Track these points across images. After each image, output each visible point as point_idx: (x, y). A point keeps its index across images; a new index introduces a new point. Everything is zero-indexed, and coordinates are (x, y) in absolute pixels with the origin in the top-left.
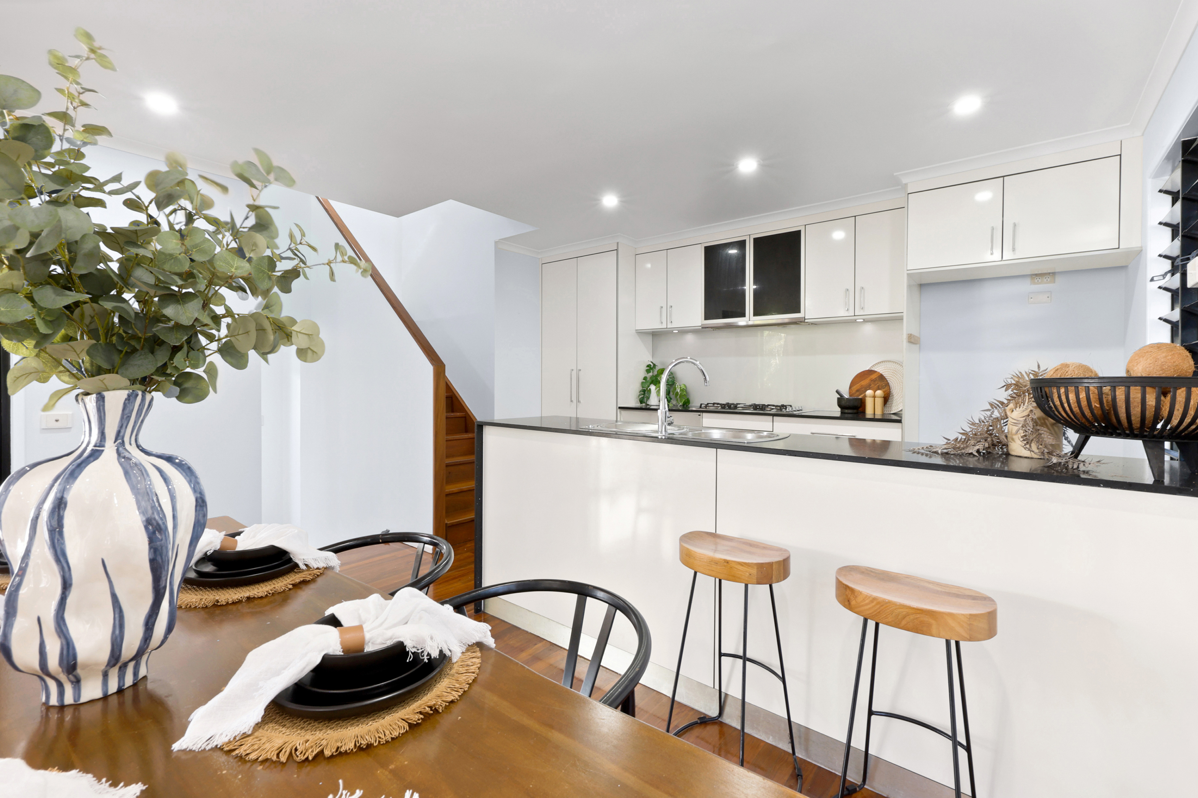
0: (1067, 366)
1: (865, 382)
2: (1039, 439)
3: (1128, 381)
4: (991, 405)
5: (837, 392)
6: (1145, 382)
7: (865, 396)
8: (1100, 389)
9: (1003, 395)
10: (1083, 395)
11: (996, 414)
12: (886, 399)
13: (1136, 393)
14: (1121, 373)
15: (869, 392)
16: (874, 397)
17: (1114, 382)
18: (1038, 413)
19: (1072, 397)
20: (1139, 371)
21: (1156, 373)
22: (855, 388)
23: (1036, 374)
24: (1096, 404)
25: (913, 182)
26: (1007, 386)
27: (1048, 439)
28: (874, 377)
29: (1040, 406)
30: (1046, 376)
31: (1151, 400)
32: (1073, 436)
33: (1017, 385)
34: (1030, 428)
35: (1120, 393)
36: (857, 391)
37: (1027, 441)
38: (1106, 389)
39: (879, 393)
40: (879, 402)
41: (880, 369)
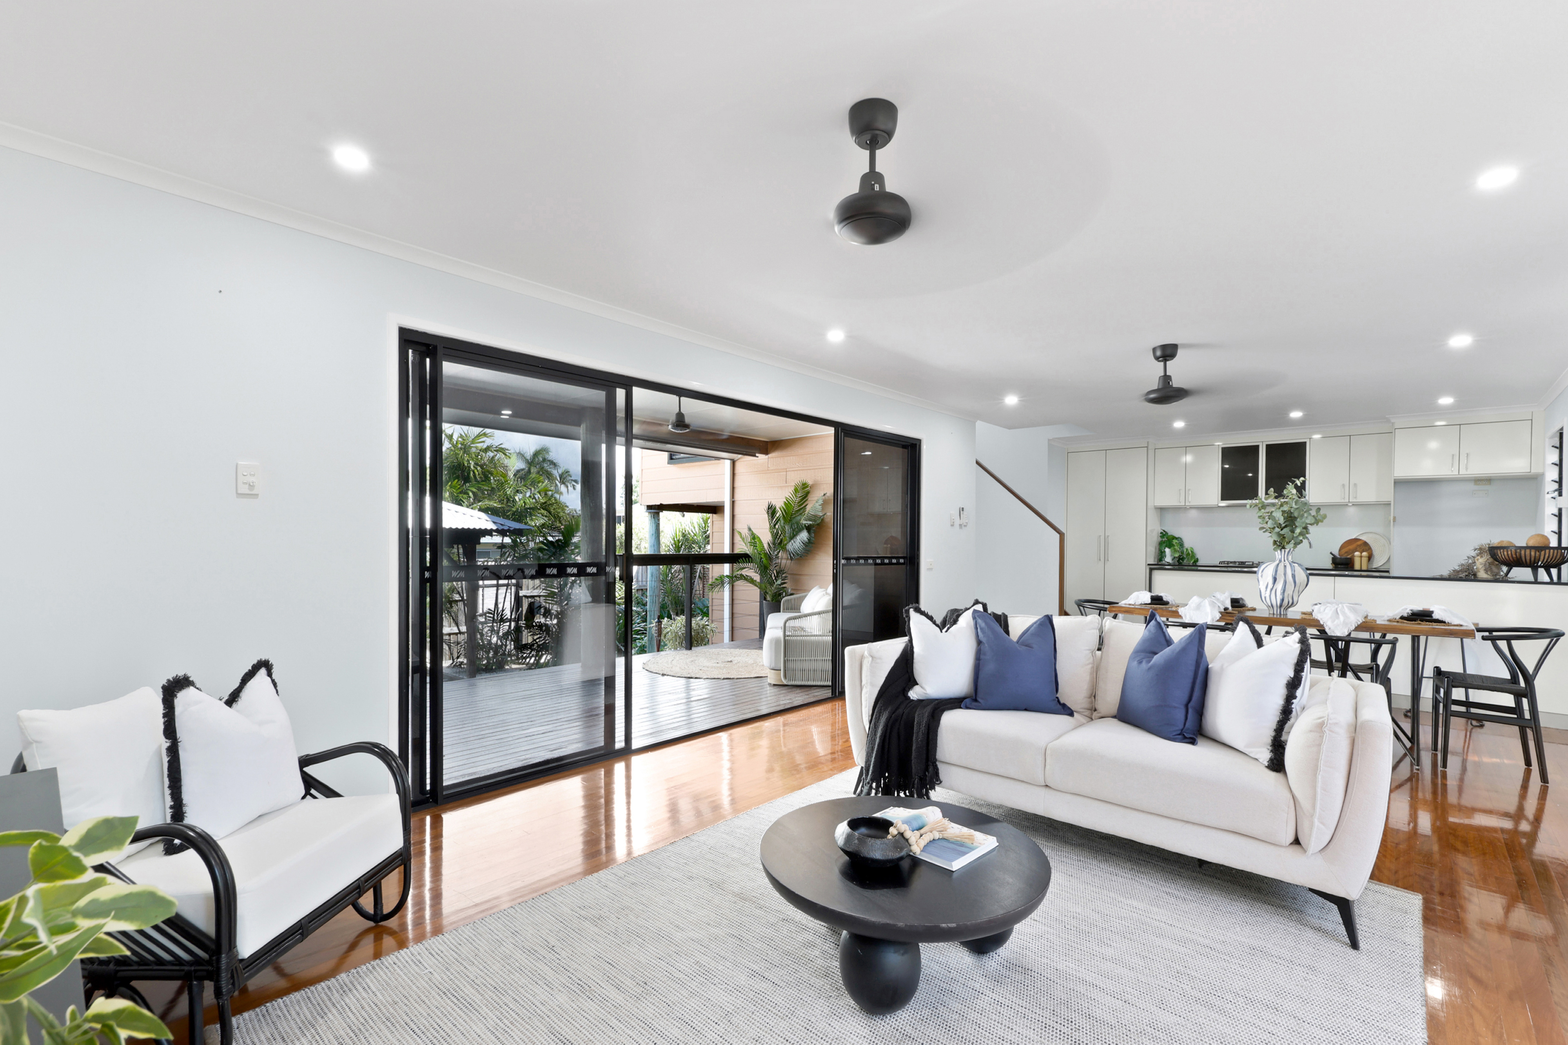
0: (1503, 541)
1: (1351, 547)
2: (1491, 570)
3: (1525, 548)
4: (1468, 557)
5: (1331, 553)
6: (1531, 548)
7: (1354, 556)
8: (1516, 550)
9: (1473, 553)
10: (1509, 553)
11: (1470, 561)
12: (1370, 558)
13: (1528, 551)
14: (1525, 545)
15: (1357, 554)
16: (1361, 557)
17: (1521, 548)
18: (1491, 560)
19: (1505, 553)
20: (1531, 544)
21: (1537, 545)
22: (1344, 551)
23: (1489, 544)
24: (1514, 556)
25: (1398, 422)
26: (1475, 550)
27: (1495, 569)
28: (1359, 543)
29: (1492, 557)
30: (1495, 545)
31: (1533, 553)
32: (1505, 569)
33: (1480, 549)
34: (1487, 566)
35: (1523, 552)
36: (1346, 552)
37: (1486, 571)
38: (1518, 551)
39: (1365, 554)
40: (1365, 560)
41: (1364, 538)
